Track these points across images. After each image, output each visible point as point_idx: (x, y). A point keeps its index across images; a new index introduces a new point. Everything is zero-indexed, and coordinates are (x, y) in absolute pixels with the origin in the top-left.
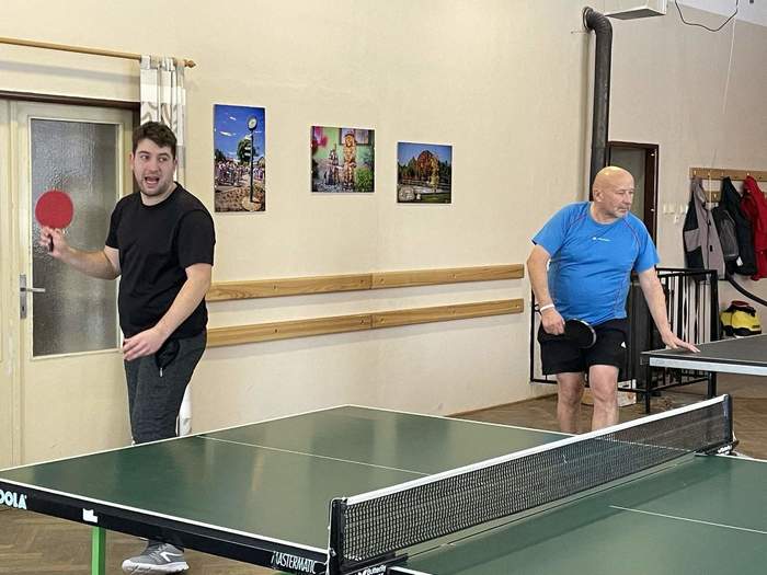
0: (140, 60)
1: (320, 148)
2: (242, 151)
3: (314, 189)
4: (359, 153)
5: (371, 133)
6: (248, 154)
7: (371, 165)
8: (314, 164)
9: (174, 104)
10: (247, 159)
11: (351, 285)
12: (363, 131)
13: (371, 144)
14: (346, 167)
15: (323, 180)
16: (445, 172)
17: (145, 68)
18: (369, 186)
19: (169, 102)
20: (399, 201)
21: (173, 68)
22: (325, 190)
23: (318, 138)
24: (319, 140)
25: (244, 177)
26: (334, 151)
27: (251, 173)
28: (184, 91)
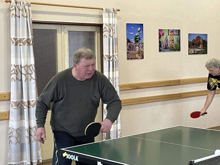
0: (102, 9)
1: (162, 36)
2: (136, 38)
3: (160, 51)
4: (175, 38)
5: (179, 31)
6: (138, 40)
7: (179, 42)
8: (160, 42)
9: (114, 24)
10: (137, 41)
11: (173, 84)
12: (176, 30)
13: (179, 35)
14: (171, 43)
15: (163, 47)
16: (205, 43)
17: (104, 12)
18: (178, 49)
19: (112, 23)
20: (189, 54)
21: (113, 12)
22: (164, 51)
23: (161, 33)
24: (161, 34)
25: (136, 47)
26: (166, 37)
27: (139, 46)
28: (117, 19)
